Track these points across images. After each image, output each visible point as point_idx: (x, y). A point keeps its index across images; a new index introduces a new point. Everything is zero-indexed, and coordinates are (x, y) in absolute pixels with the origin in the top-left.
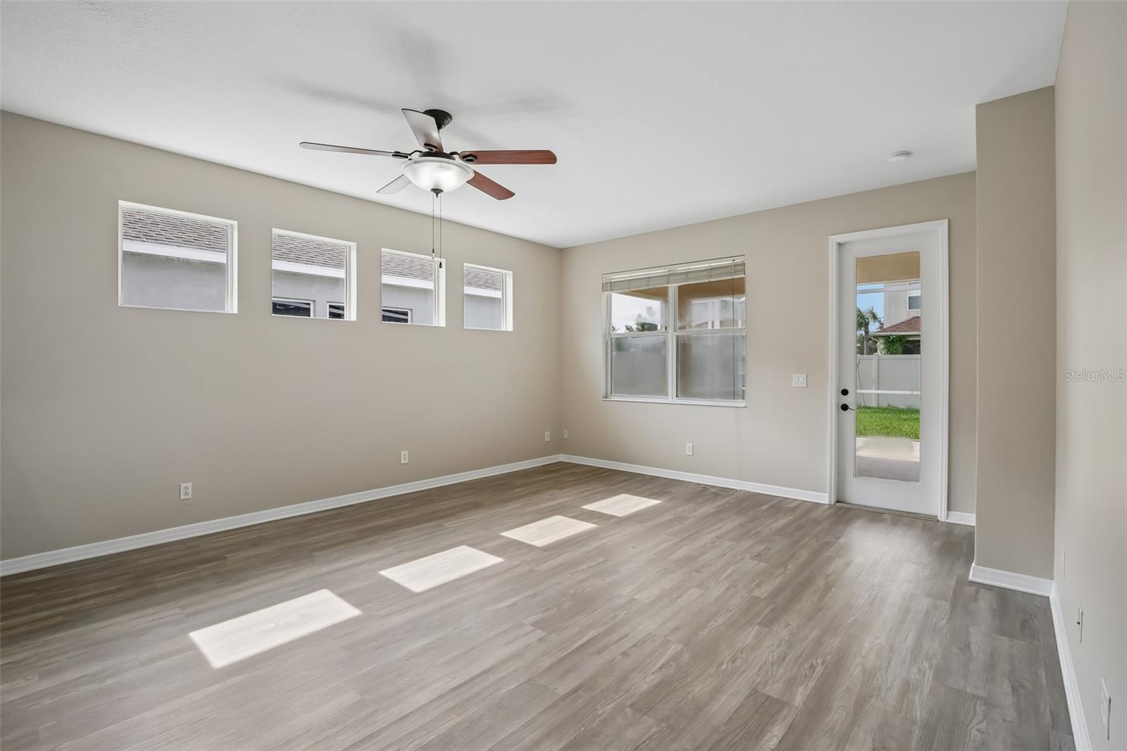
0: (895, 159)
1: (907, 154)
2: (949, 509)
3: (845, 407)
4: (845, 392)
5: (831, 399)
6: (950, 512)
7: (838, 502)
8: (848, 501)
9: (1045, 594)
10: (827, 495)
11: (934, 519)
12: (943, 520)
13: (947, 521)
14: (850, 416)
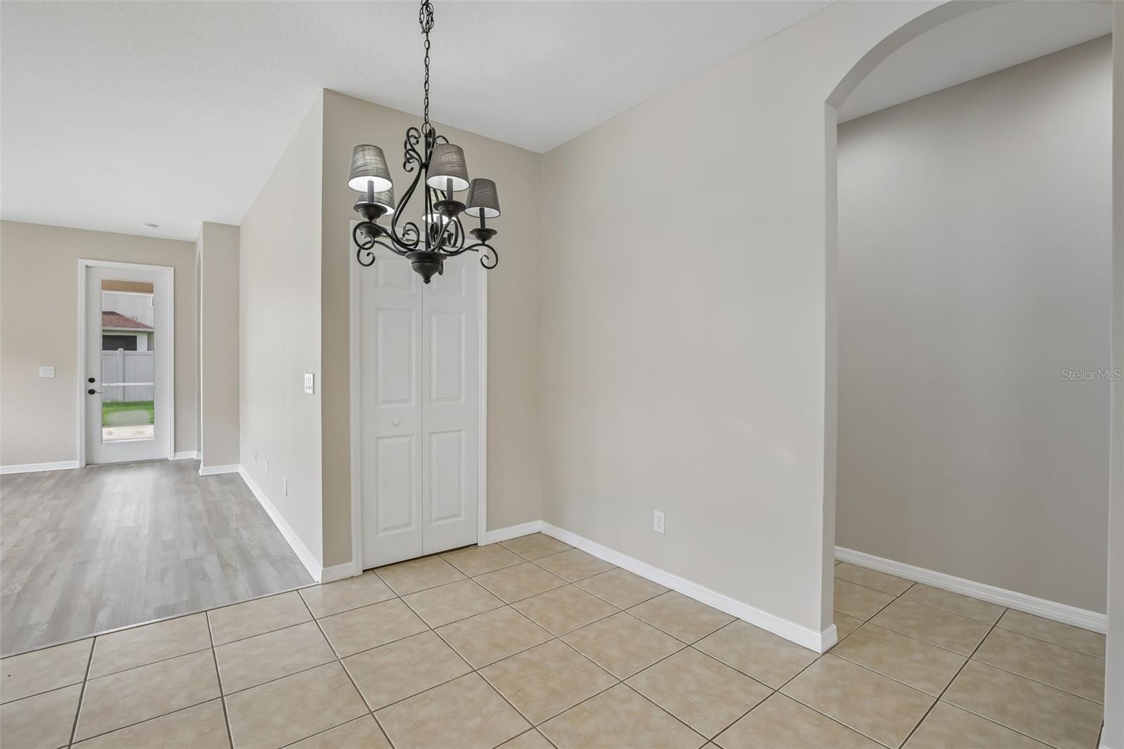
0: (145, 227)
1: (155, 226)
2: (175, 451)
3: (92, 392)
4: (92, 380)
5: (80, 386)
6: (177, 453)
7: (87, 465)
8: (96, 462)
9: (236, 471)
10: (78, 461)
11: (166, 460)
12: (172, 459)
13: (176, 459)
14: (96, 399)
